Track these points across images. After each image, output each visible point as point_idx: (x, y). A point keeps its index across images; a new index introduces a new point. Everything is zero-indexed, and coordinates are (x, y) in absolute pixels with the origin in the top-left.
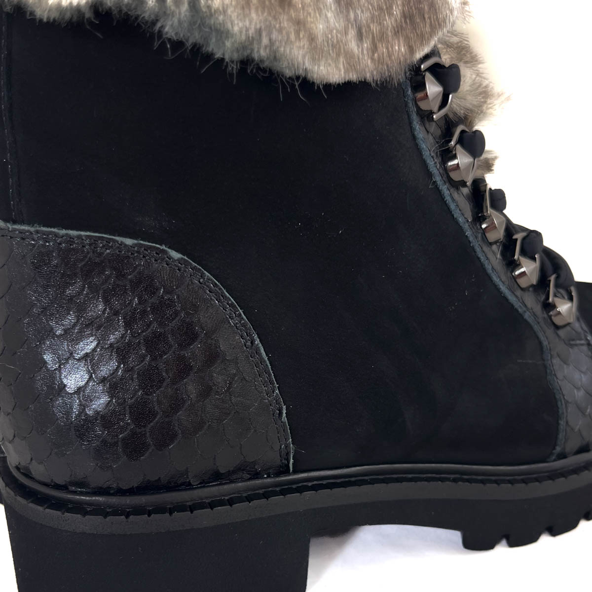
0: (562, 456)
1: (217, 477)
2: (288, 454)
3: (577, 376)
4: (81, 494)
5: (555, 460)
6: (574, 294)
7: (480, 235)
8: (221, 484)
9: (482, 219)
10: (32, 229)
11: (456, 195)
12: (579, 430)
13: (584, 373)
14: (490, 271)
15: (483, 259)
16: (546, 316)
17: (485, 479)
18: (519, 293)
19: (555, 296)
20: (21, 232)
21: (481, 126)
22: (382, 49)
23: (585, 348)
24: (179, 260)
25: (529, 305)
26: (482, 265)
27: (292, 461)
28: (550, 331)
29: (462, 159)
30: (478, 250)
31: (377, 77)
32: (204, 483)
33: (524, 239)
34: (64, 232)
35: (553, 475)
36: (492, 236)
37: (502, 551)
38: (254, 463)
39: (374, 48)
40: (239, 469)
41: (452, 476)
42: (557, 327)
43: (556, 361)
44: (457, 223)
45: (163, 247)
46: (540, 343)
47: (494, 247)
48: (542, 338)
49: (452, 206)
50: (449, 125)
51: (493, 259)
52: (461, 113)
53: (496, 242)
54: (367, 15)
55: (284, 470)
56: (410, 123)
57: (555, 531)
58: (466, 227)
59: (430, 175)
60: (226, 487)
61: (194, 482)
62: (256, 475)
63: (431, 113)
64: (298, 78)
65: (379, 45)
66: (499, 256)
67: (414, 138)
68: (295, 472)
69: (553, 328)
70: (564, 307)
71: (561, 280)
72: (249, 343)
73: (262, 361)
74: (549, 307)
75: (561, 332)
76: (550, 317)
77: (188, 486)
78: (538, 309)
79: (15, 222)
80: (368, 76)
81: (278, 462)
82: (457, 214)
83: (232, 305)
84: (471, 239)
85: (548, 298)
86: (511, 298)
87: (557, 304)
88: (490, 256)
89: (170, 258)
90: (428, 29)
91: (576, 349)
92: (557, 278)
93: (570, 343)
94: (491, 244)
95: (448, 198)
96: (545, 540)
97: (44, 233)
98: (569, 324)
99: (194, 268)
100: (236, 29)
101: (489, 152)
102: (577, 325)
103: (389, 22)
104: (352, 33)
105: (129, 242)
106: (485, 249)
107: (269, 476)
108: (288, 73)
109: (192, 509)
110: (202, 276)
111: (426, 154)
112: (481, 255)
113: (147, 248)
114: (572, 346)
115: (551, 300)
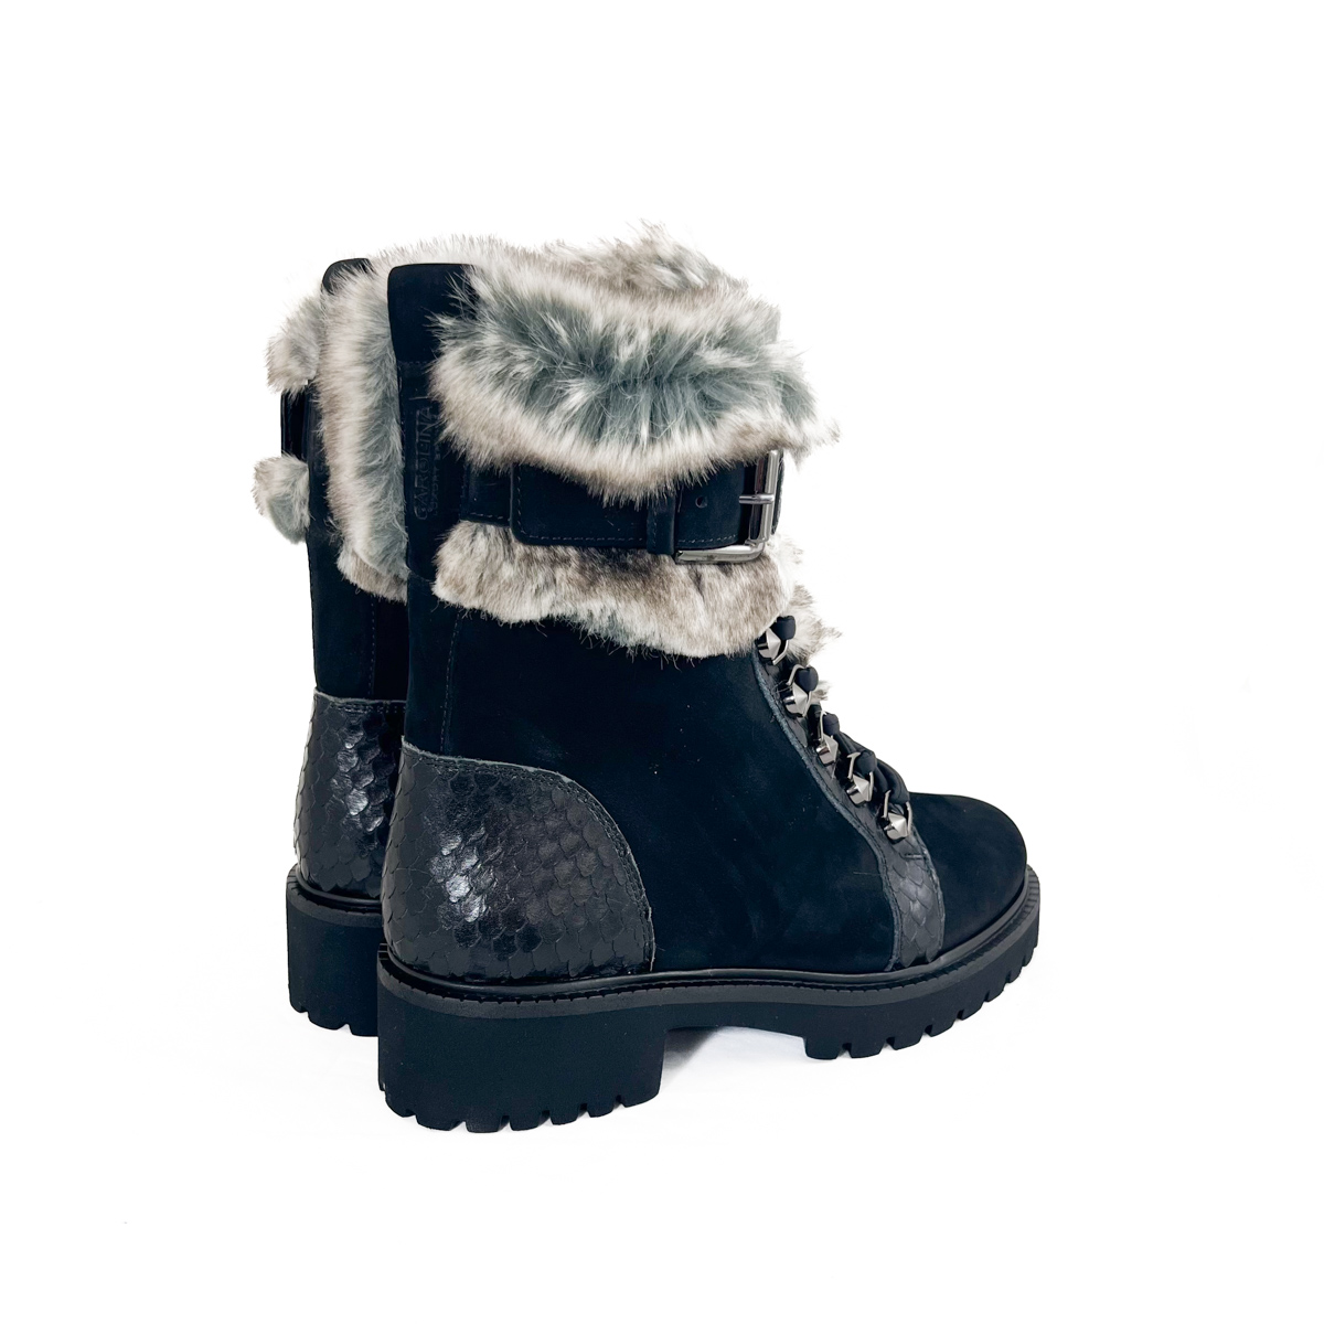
0: (898, 966)
1: (591, 971)
2: (651, 952)
3: (912, 889)
4: (476, 984)
5: (892, 970)
6: (909, 809)
7: (814, 759)
8: (592, 978)
9: (817, 744)
10: (456, 760)
11: (793, 726)
12: (915, 940)
13: (921, 886)
14: (824, 790)
15: (818, 779)
16: (881, 830)
17: (825, 985)
18: (852, 809)
19: (889, 811)
20: (445, 761)
21: (812, 662)
22: (736, 634)
23: (922, 862)
24: (569, 784)
25: (863, 821)
26: (818, 785)
27: (653, 958)
28: (885, 845)
29: (798, 694)
30: (813, 772)
31: (732, 652)
32: (579, 977)
33: (857, 759)
34: (481, 762)
35: (891, 984)
36: (825, 759)
37: (844, 1062)
38: (622, 959)
39: (731, 634)
40: (609, 965)
41: (794, 983)
42: (892, 842)
43: (891, 874)
44: (793, 748)
45: (558, 774)
46: (875, 857)
47: (829, 768)
48: (876, 852)
49: (790, 736)
50: (787, 665)
51: (827, 781)
52: (796, 654)
53: (831, 763)
54: (727, 615)
55: (644, 968)
56: (754, 671)
57: (897, 1044)
58: (802, 752)
59: (771, 711)
60: (597, 980)
61: (573, 974)
62: (622, 972)
63: (770, 660)
64: (675, 656)
65: (734, 632)
66: (833, 776)
67: (757, 682)
68: (654, 971)
69: (887, 842)
70: (898, 824)
71: (896, 796)
72: (622, 853)
73: (633, 868)
74: (884, 823)
75: (896, 847)
76: (885, 832)
77: (567, 978)
78: (872, 823)
79: (441, 754)
80: (726, 653)
81: (641, 961)
82: (794, 742)
83: (609, 821)
84: (807, 762)
85: (882, 812)
86: (846, 815)
87: (891, 820)
88: (825, 776)
89: (562, 782)
90: (769, 615)
91: (912, 863)
92: (890, 794)
93: (906, 856)
94: (825, 765)
95: (786, 729)
96: (887, 1053)
97: (466, 762)
98: (903, 838)
99: (581, 790)
100: (639, 631)
101: (822, 683)
102: (913, 840)
103: (742, 615)
104: (716, 628)
105: (531, 769)
106: (820, 770)
107: (632, 974)
108: (668, 652)
109: (572, 997)
110: (587, 796)
111: (767, 694)
112: (815, 775)
113: (544, 774)
114: (908, 860)
115: (885, 816)
